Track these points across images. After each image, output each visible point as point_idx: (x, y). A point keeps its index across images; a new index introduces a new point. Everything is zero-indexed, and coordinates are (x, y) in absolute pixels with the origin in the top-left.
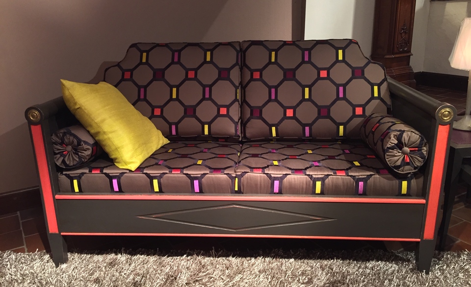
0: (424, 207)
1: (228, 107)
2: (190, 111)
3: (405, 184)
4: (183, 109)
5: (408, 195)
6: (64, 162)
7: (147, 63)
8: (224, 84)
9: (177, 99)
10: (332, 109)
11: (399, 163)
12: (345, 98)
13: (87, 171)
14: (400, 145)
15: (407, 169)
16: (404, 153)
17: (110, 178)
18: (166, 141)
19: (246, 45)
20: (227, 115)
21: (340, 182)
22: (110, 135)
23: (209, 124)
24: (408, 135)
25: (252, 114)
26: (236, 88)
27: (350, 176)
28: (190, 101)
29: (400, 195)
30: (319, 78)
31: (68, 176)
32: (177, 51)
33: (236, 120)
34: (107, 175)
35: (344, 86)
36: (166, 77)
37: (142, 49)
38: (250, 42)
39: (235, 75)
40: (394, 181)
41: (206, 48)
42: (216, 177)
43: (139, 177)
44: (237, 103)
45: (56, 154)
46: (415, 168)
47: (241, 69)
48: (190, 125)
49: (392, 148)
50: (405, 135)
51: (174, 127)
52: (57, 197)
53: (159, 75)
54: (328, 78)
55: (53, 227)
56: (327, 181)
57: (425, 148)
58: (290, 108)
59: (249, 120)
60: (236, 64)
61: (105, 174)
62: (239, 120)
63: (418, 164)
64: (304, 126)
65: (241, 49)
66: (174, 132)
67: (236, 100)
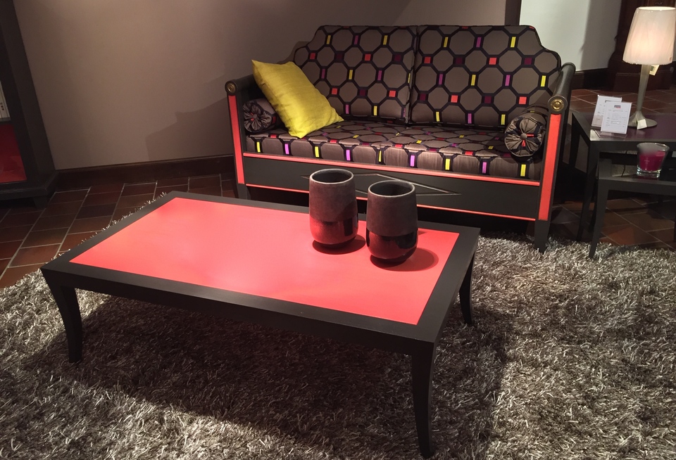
0: (539, 189)
1: (397, 90)
2: (363, 92)
3: (524, 167)
4: (357, 89)
5: (527, 177)
6: (251, 126)
7: (330, 45)
8: (396, 68)
9: (353, 80)
10: (496, 97)
11: (516, 147)
12: (510, 87)
13: (267, 136)
14: (518, 131)
15: (524, 153)
16: (523, 139)
17: (283, 143)
18: (339, 119)
19: (421, 30)
20: (396, 98)
21: (467, 161)
22: (286, 108)
23: (379, 105)
24: (525, 122)
25: (418, 98)
26: (408, 72)
27: (477, 156)
28: (363, 83)
29: (519, 177)
30: (488, 65)
31: (253, 138)
32: (357, 34)
33: (404, 103)
34: (281, 140)
35: (512, 74)
36: (345, 59)
37: (328, 31)
38: (426, 27)
39: (408, 60)
40: (514, 164)
41: (384, 32)
42: (364, 149)
43: (305, 144)
44: (407, 87)
45: (246, 120)
46: (531, 153)
47: (415, 54)
48: (361, 105)
49: (511, 133)
50: (522, 122)
51: (347, 106)
52: (245, 154)
53: (339, 57)
54: (497, 65)
55: (241, 179)
56: (455, 159)
57: (540, 135)
58: (455, 94)
59: (415, 104)
60: (411, 48)
61: (280, 139)
62: (407, 103)
63: (535, 149)
64: (466, 112)
65: (417, 33)
66: (347, 112)
67: (406, 84)
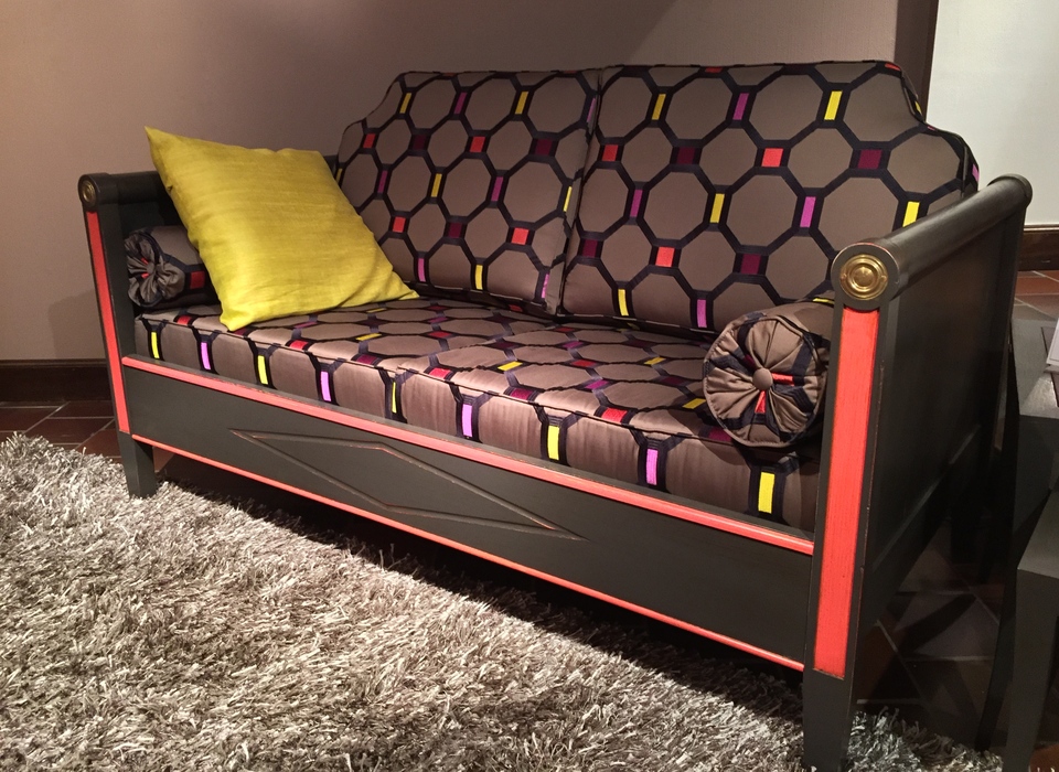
0: (811, 564)
1: (532, 228)
2: (456, 230)
3: (767, 481)
4: (444, 222)
5: (776, 518)
6: (138, 292)
7: (407, 116)
8: (539, 171)
9: (439, 199)
10: (773, 258)
11: (735, 413)
13: (172, 319)
15: (760, 436)
16: (760, 386)
17: (199, 338)
20: (527, 248)
23: (487, 264)
24: (764, 331)
25: (580, 252)
26: (566, 183)
27: (631, 428)
28: (459, 208)
30: (758, 169)
31: (145, 322)
32: (464, 90)
34: (195, 331)
35: (821, 194)
36: (430, 150)
37: (409, 84)
38: (618, 70)
39: (571, 153)
40: (740, 467)
41: (523, 83)
42: (359, 373)
43: (239, 345)
44: (558, 221)
45: (131, 276)
46: (784, 437)
48: (450, 260)
50: (756, 331)
51: (422, 261)
52: (125, 361)
53: (419, 143)
54: (783, 169)
55: (122, 420)
57: (814, 379)
58: (667, 243)
60: (581, 124)
61: (193, 329)
62: (555, 263)
63: (799, 428)
67: (559, 212)
